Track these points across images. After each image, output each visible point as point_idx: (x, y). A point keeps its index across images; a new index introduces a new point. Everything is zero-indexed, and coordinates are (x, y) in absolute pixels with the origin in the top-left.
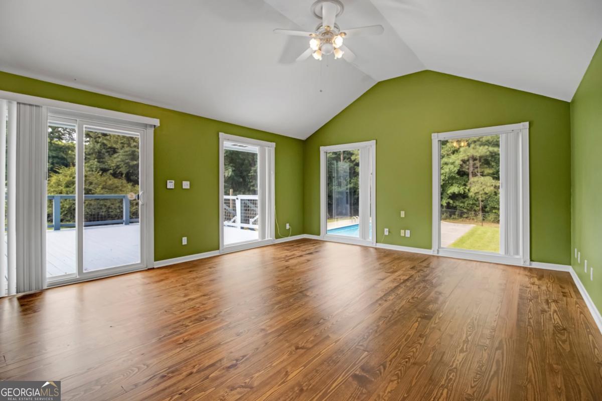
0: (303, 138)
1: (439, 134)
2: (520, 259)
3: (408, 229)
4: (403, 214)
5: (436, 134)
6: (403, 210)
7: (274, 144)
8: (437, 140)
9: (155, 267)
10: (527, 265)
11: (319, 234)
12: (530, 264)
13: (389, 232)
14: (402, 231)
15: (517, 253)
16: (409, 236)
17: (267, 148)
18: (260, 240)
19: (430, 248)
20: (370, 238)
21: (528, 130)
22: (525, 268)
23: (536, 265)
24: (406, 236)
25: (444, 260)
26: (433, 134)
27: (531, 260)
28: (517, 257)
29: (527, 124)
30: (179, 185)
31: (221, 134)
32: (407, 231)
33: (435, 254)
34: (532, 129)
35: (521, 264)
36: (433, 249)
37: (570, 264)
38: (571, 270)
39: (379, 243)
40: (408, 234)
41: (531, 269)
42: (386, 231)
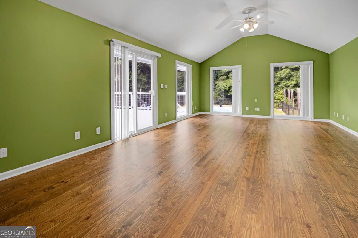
0: (200, 62)
1: (274, 64)
2: (309, 118)
4: (256, 100)
5: (272, 64)
6: (256, 99)
7: (191, 66)
8: (273, 66)
9: (158, 127)
10: (313, 120)
11: (209, 112)
12: (314, 120)
13: (249, 109)
14: (256, 109)
15: (308, 115)
16: (259, 110)
17: (189, 67)
18: (187, 115)
19: (269, 115)
20: (239, 112)
21: (313, 64)
22: (311, 121)
23: (316, 120)
24: (258, 110)
25: (276, 120)
26: (271, 64)
27: (314, 118)
28: (308, 117)
29: (313, 61)
30: (164, 87)
31: (176, 60)
32: (258, 108)
34: (314, 63)
35: (310, 120)
36: (271, 116)
37: (329, 119)
38: (330, 121)
39: (244, 114)
40: (258, 109)
41: (314, 122)
42: (247, 109)
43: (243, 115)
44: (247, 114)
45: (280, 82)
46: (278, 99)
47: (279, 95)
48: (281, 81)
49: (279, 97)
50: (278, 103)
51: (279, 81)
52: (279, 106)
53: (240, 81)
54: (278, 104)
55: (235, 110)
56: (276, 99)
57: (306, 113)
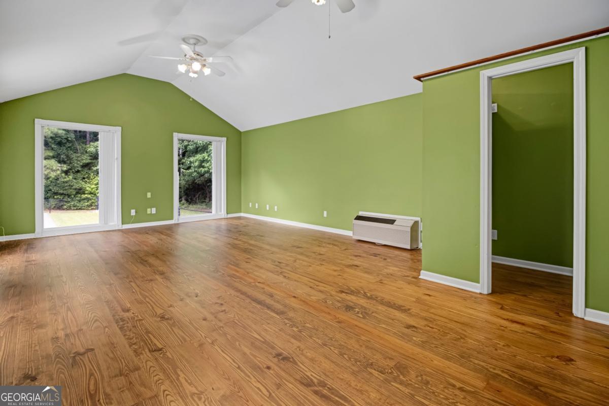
1: (179, 134)
2: (222, 214)
3: (153, 207)
4: (149, 195)
5: (176, 133)
6: (149, 192)
8: (177, 138)
12: (227, 216)
13: (136, 212)
14: (149, 210)
15: (221, 211)
16: (155, 213)
20: (115, 221)
21: (226, 142)
22: (224, 218)
23: (230, 216)
24: (153, 213)
27: (227, 214)
29: (226, 138)
32: (153, 209)
33: (176, 222)
36: (174, 219)
37: (241, 212)
38: (242, 215)
39: (125, 224)
40: (154, 211)
41: (227, 218)
42: (133, 212)
43: (123, 225)
44: (133, 223)
45: (93, 161)
46: (91, 193)
47: (94, 186)
48: (93, 159)
49: (92, 189)
50: (91, 200)
51: (91, 159)
52: (92, 206)
53: (117, 159)
54: (90, 202)
55: (105, 218)
56: (87, 192)
57: (219, 209)
